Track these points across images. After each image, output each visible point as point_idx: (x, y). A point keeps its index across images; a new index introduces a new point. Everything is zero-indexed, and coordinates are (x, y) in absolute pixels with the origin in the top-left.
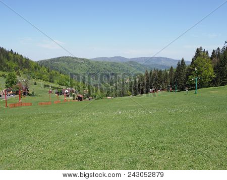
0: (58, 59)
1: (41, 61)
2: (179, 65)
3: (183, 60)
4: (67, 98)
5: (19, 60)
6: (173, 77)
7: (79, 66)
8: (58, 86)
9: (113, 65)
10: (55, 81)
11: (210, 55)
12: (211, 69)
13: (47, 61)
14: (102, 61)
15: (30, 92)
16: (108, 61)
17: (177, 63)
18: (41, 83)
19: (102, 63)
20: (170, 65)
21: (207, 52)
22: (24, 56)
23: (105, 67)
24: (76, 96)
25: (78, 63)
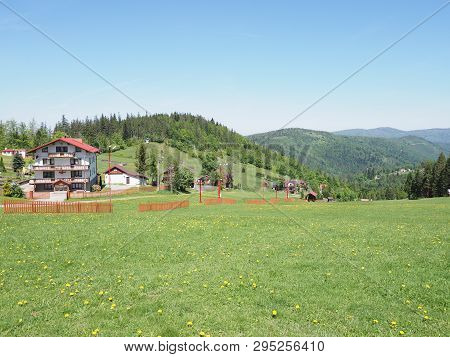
0: (280, 132)
1: (253, 136)
4: (290, 196)
5: (222, 133)
7: (314, 143)
8: (278, 175)
9: (375, 142)
10: (274, 168)
13: (262, 136)
14: (354, 135)
15: (235, 184)
16: (364, 135)
18: (252, 169)
19: (354, 139)
22: (230, 128)
23: (359, 146)
24: (306, 193)
25: (312, 139)
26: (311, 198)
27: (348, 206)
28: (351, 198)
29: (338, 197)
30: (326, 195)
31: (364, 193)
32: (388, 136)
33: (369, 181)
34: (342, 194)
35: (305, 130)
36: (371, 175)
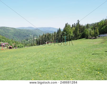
2: (58, 31)
3: (60, 29)
4: (3, 48)
6: (56, 36)
7: (10, 31)
9: (28, 31)
11: (71, 26)
12: (72, 33)
14: (22, 29)
16: (25, 29)
17: (57, 30)
19: (22, 30)
20: (54, 31)
21: (70, 25)
23: (23, 32)
24: (9, 47)
25: (10, 30)
26: (10, 48)
27: (21, 49)
28: (22, 47)
29: (19, 47)
30: (15, 47)
31: (26, 45)
32: (31, 29)
33: (27, 42)
34: (20, 46)
35: (7, 27)
36: (27, 40)
